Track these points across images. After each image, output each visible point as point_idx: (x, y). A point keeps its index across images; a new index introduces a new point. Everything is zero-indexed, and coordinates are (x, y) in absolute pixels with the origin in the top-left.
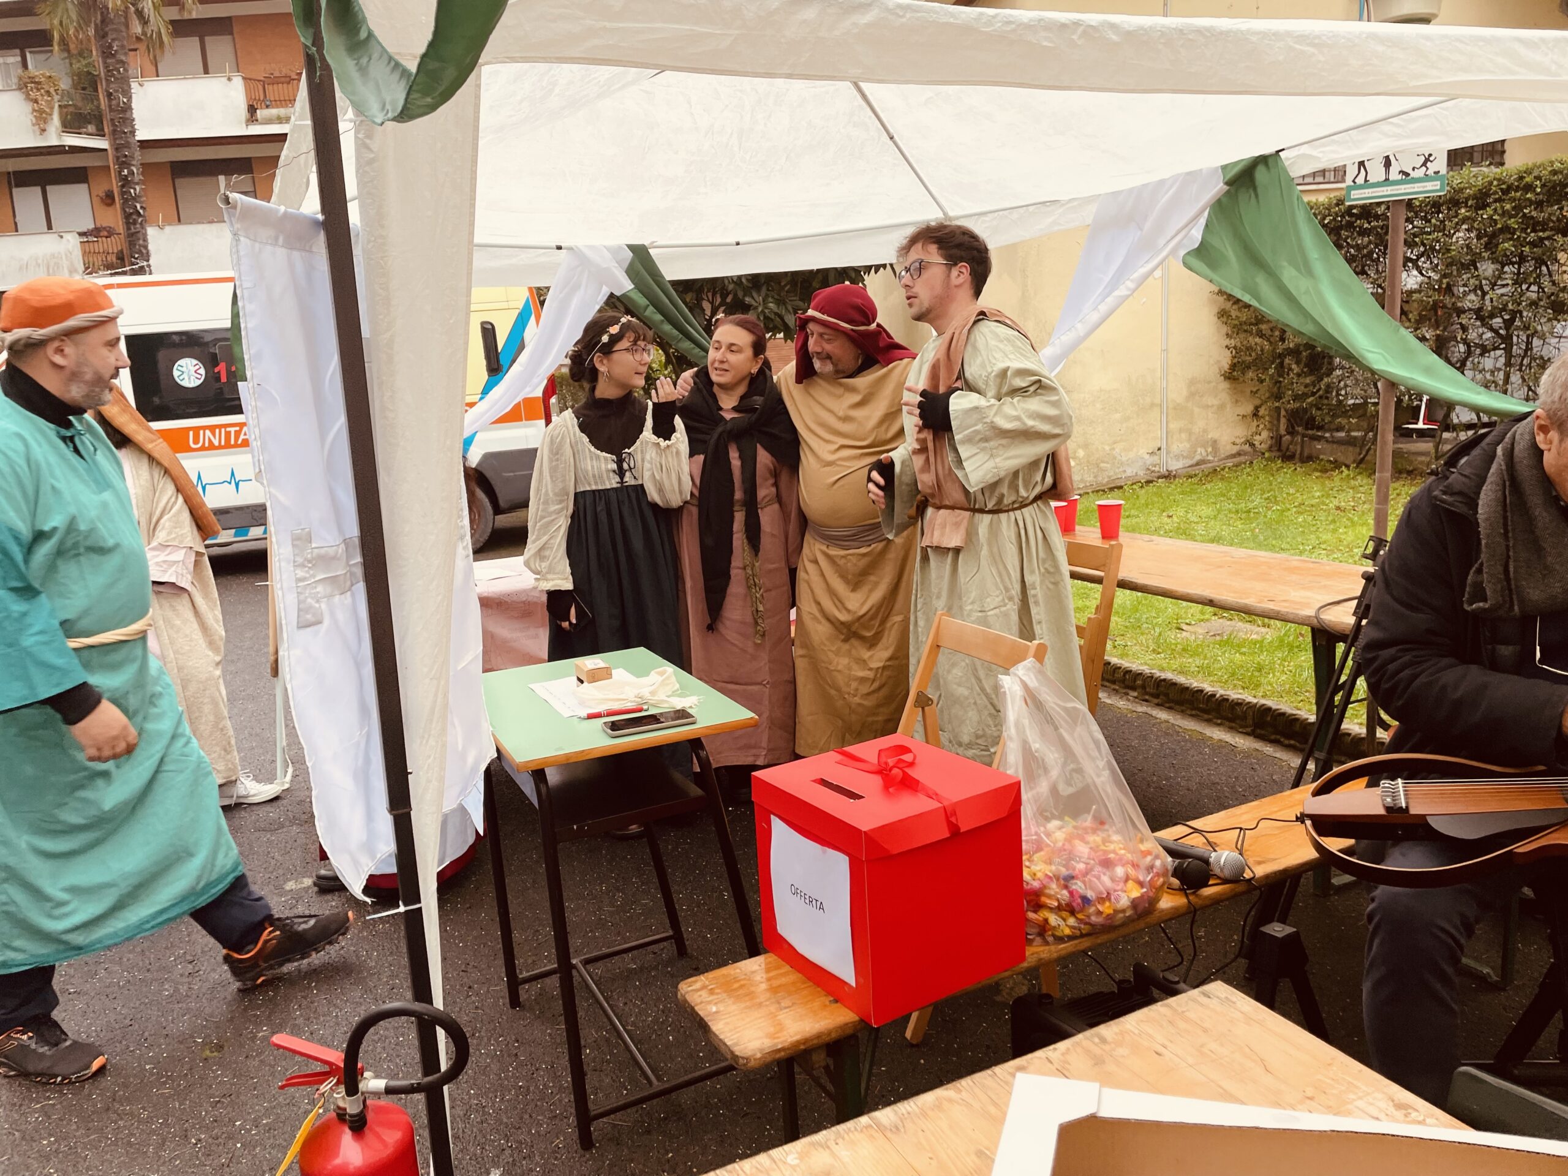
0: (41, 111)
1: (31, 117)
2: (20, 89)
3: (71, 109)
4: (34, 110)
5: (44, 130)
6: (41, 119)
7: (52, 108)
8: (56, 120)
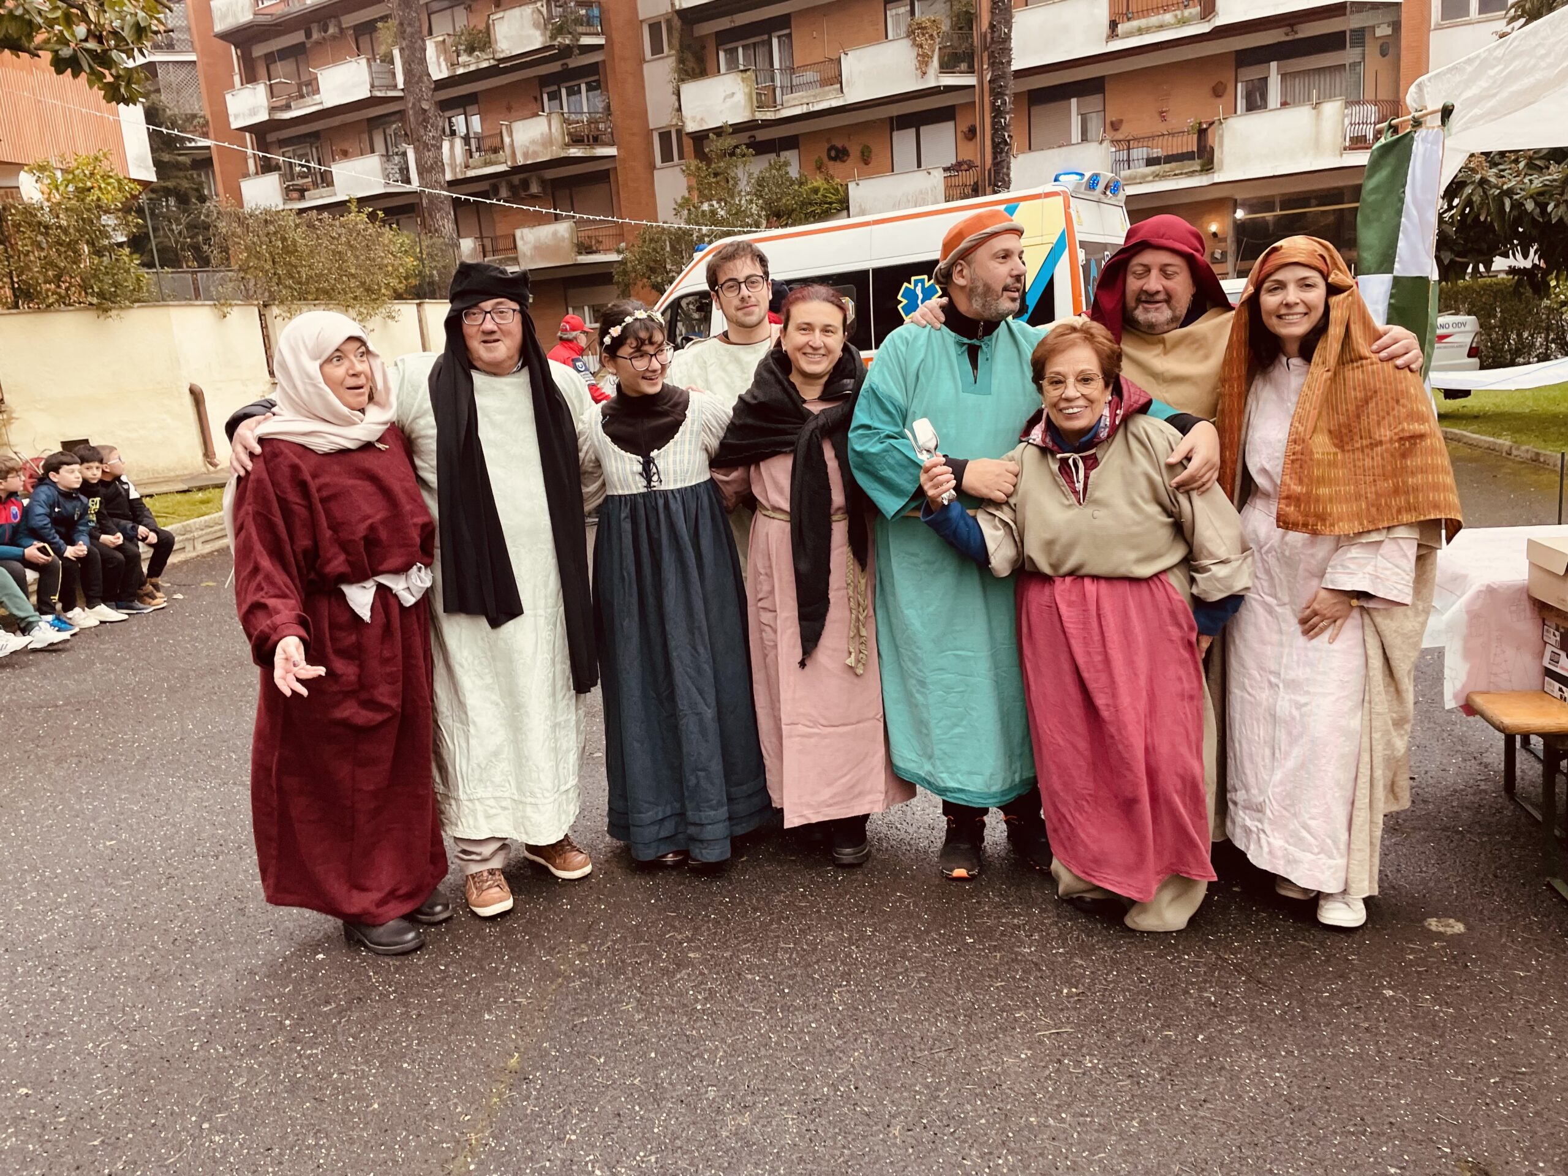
0: (924, 55)
1: (915, 62)
2: (908, 36)
3: (947, 51)
4: (918, 55)
5: (924, 73)
6: (923, 61)
7: (933, 51)
8: (935, 63)
